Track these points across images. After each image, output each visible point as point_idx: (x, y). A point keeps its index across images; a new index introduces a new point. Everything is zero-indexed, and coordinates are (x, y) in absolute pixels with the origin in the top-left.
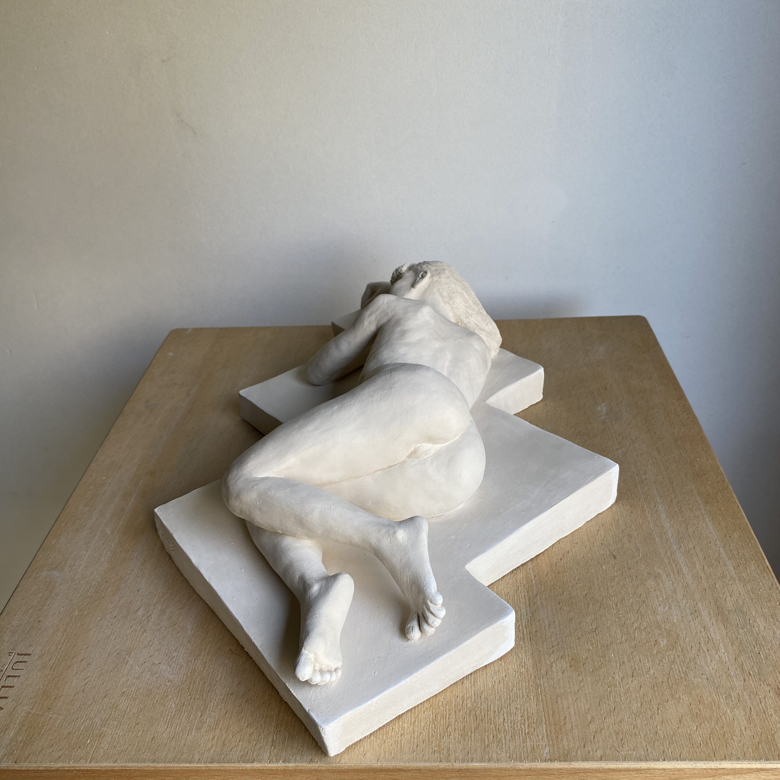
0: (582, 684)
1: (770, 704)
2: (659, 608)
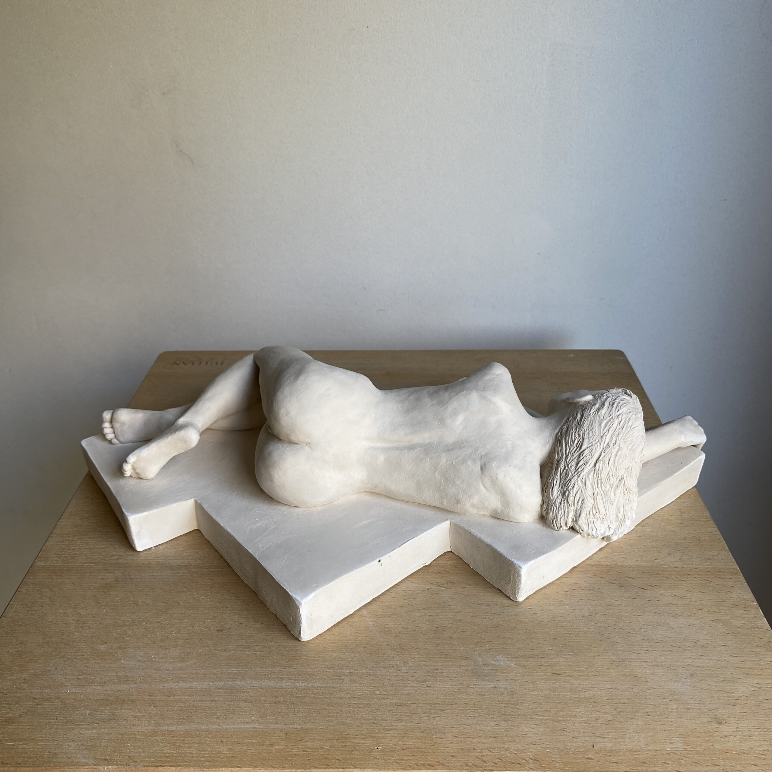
0: (86, 589)
1: (2, 710)
2: (142, 653)
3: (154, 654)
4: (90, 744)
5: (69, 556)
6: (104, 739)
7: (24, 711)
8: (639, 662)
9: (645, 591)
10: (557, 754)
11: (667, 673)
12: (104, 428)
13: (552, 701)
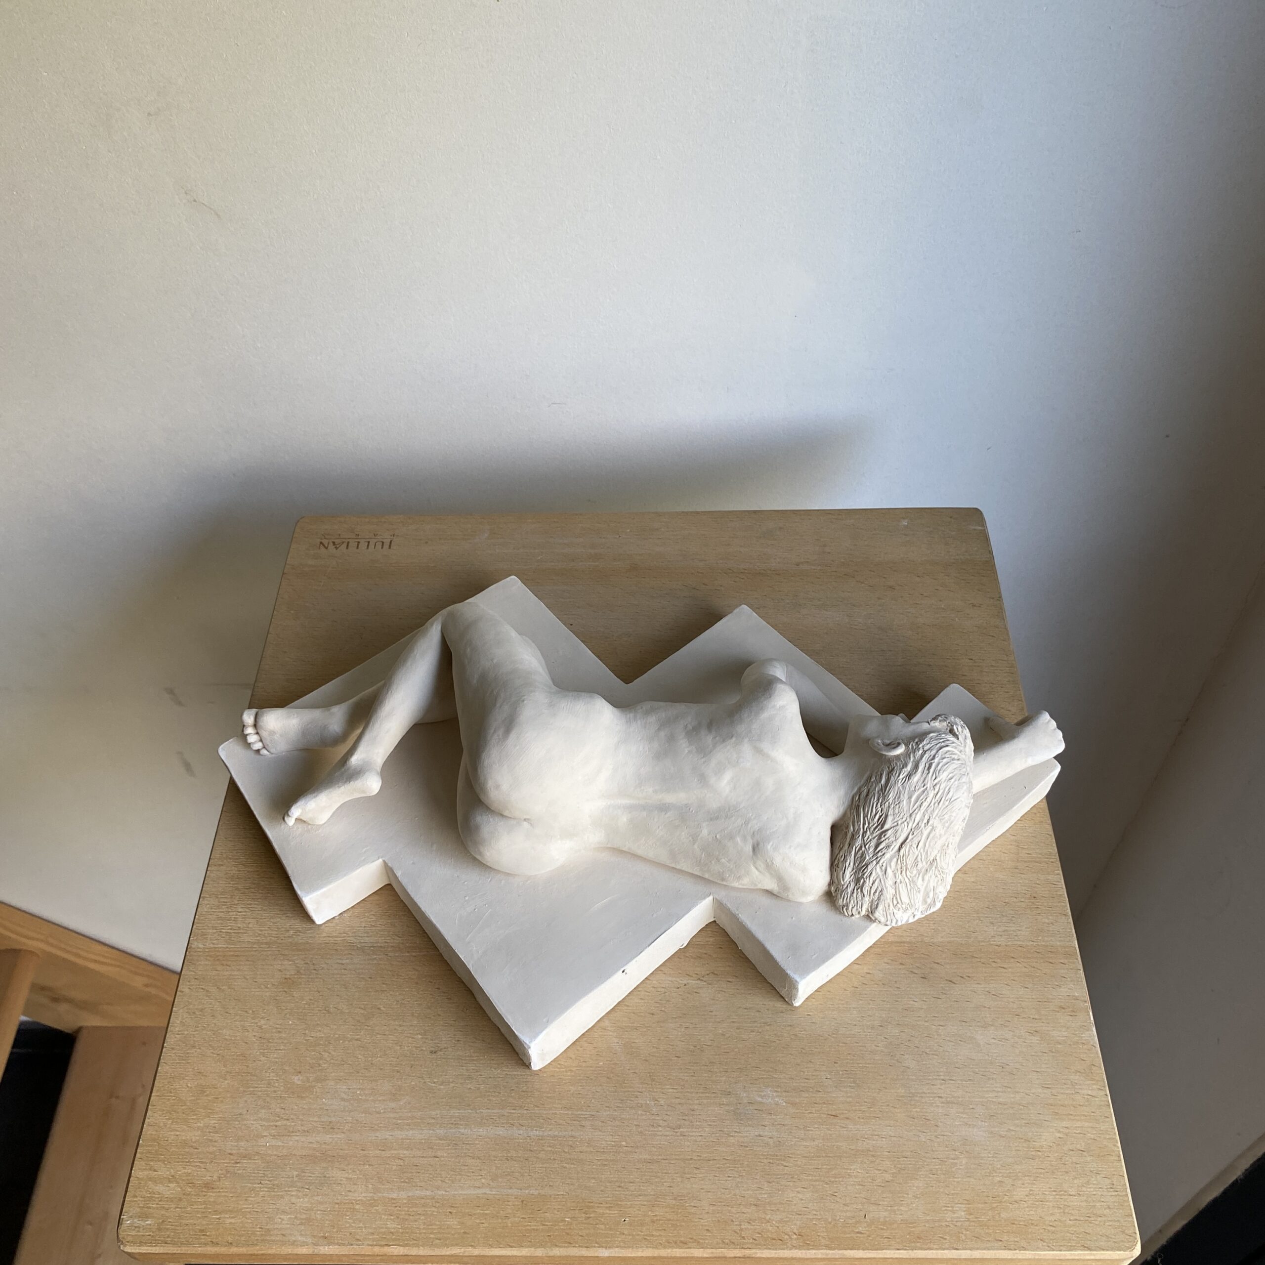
0: (263, 987)
1: (198, 1171)
2: (345, 1087)
3: (359, 1089)
4: (304, 1216)
5: (232, 931)
6: (319, 1210)
7: (222, 1172)
8: (932, 1097)
9: (954, 985)
10: (823, 1227)
11: (962, 1113)
12: (247, 735)
13: (824, 1155)
